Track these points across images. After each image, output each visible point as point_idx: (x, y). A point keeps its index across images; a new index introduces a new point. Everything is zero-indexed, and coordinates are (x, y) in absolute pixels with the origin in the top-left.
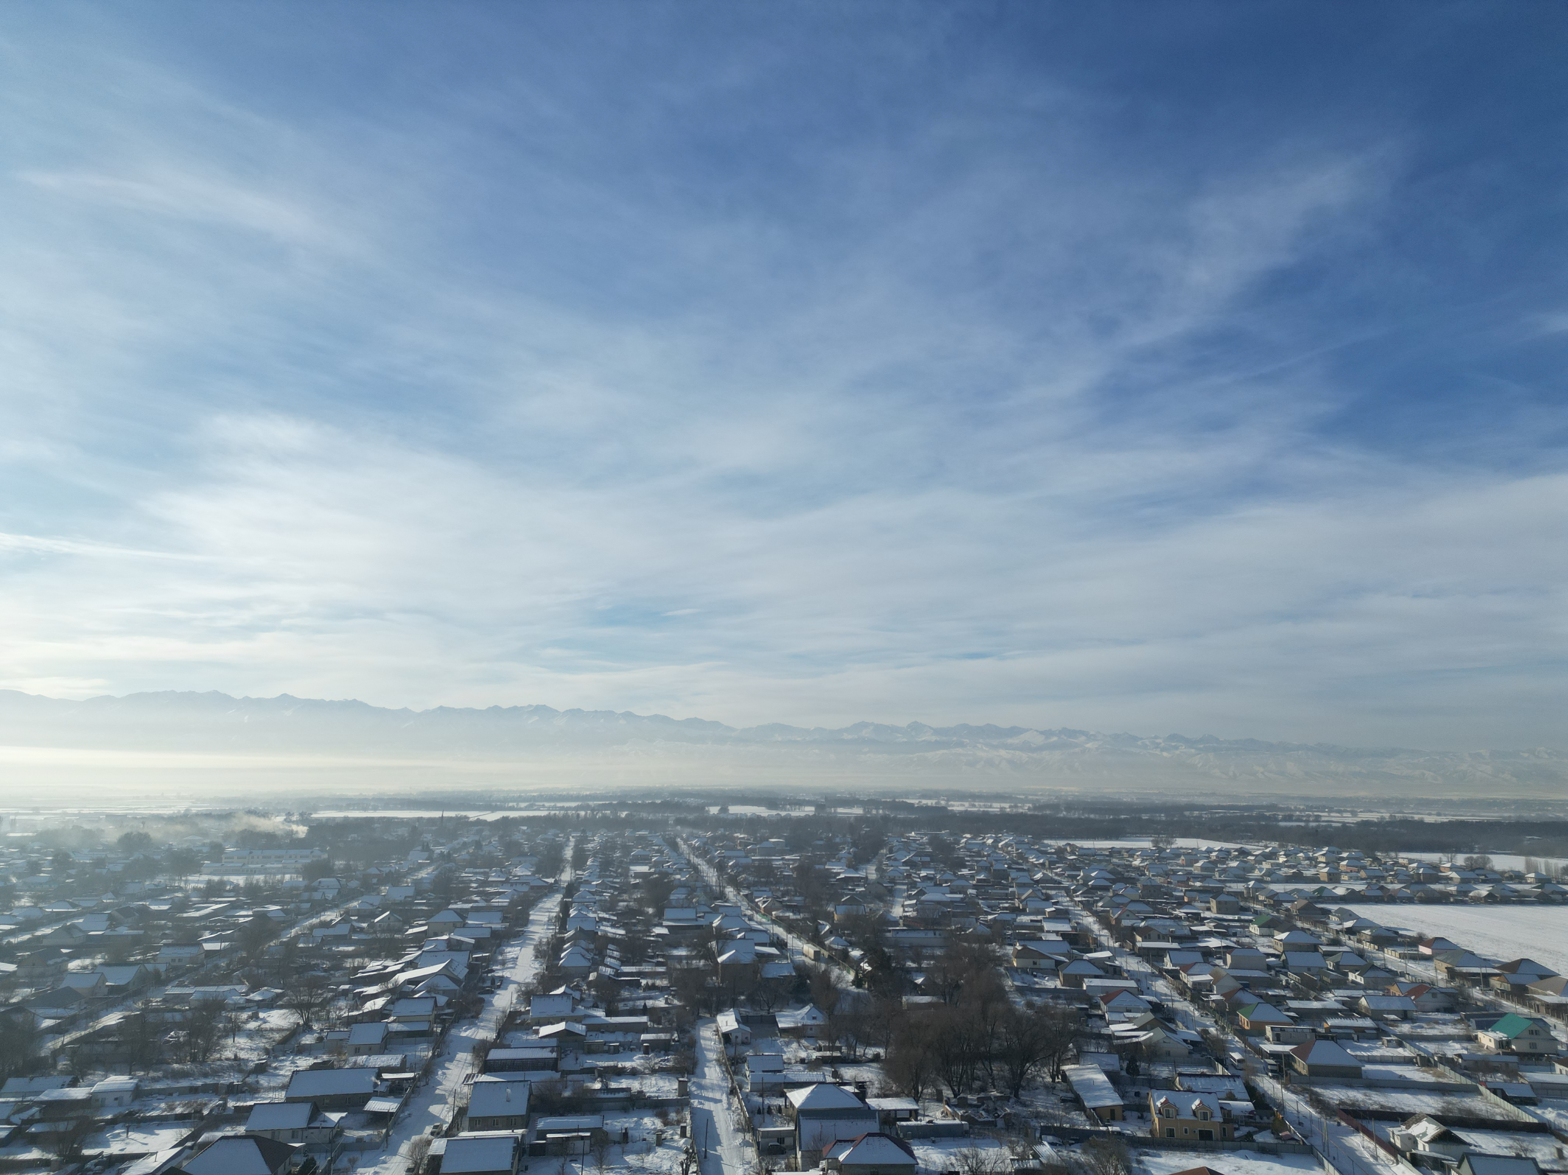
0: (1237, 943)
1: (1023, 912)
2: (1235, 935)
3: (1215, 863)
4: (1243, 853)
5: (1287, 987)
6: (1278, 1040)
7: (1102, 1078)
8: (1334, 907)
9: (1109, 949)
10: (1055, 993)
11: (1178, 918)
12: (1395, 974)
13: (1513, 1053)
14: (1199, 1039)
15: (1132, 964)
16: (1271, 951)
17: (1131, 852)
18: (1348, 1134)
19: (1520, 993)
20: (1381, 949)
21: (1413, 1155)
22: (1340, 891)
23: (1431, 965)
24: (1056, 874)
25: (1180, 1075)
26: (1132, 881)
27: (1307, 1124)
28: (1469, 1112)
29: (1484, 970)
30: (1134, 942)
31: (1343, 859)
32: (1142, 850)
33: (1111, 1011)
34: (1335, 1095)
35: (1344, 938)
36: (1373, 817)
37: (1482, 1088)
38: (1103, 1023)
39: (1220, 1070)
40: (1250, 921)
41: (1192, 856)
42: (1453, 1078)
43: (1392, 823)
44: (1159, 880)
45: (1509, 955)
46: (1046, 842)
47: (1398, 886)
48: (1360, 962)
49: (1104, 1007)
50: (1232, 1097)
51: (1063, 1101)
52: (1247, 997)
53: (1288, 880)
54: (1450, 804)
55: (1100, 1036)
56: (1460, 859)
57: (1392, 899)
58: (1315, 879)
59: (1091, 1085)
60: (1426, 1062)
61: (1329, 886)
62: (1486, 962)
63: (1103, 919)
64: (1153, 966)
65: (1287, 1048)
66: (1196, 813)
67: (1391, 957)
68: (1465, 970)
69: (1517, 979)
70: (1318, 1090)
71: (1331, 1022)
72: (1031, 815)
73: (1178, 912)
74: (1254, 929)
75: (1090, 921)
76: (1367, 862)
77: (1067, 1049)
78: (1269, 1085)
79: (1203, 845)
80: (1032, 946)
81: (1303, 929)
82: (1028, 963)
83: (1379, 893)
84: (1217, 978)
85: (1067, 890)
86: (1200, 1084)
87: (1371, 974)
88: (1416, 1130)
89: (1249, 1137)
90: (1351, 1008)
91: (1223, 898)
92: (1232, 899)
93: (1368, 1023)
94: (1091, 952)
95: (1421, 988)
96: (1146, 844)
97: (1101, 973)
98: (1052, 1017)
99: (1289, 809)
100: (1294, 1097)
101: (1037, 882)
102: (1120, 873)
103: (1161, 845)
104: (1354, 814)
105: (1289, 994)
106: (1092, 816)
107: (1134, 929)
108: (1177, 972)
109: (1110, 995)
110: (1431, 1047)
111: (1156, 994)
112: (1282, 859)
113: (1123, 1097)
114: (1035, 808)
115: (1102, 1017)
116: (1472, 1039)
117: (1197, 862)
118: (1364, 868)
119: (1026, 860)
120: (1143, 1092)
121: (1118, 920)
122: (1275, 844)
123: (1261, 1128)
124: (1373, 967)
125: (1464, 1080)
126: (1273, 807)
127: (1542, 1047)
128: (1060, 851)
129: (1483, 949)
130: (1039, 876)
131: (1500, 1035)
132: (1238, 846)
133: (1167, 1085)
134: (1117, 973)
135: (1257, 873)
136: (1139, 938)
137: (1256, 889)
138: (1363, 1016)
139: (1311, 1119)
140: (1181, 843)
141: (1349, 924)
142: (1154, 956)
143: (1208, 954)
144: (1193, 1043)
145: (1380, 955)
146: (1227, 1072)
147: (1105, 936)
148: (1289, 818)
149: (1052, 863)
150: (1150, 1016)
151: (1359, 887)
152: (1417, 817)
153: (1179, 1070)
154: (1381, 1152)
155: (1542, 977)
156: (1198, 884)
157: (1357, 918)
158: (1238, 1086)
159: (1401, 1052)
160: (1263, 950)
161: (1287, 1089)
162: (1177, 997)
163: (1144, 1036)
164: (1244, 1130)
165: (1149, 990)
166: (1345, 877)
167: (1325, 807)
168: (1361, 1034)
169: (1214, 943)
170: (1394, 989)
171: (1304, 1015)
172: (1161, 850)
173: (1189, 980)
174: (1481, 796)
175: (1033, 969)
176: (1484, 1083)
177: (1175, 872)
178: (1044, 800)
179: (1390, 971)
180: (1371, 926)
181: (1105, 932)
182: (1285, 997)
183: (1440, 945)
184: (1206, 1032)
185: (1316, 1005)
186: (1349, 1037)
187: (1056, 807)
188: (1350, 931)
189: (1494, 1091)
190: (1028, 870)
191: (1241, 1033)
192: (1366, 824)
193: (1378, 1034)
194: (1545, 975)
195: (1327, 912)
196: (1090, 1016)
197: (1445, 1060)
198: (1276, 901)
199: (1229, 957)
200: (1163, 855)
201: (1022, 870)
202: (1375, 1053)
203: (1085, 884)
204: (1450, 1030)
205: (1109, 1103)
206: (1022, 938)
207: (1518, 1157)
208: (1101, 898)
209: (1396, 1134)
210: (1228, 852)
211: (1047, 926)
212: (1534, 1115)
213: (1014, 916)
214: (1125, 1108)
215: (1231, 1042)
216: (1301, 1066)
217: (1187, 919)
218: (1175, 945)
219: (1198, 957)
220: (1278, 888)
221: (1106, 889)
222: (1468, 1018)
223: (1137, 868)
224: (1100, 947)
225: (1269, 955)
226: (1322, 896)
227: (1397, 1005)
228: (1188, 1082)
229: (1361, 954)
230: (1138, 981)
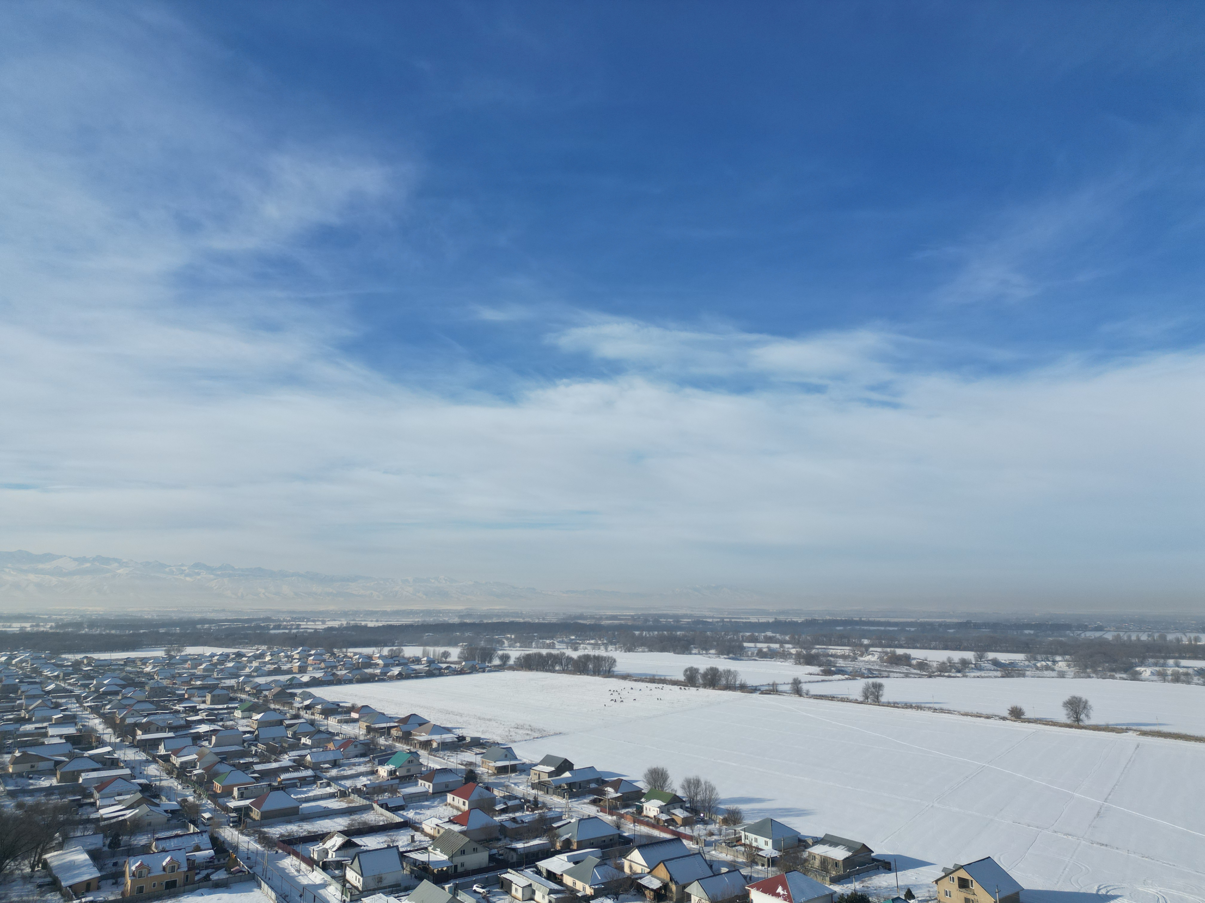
0: (223, 726)
1: (29, 721)
2: (222, 720)
3: (215, 665)
4: (239, 655)
5: (256, 755)
6: (242, 797)
7: (85, 857)
8: (299, 691)
9: (110, 744)
10: (49, 791)
11: (178, 712)
12: (333, 734)
13: (397, 777)
14: (178, 807)
15: (131, 755)
16: (248, 729)
17: (144, 661)
18: (283, 857)
19: (406, 737)
20: (326, 718)
21: (324, 863)
22: (305, 678)
23: (357, 725)
24: (70, 684)
25: (158, 839)
26: (142, 685)
27: (253, 858)
28: (365, 823)
29: (388, 725)
30: (134, 735)
31: (311, 655)
32: (155, 658)
33: (101, 798)
34: (276, 831)
35: (302, 713)
36: (335, 624)
37: (375, 806)
38: (94, 809)
39: (192, 828)
40: (236, 708)
41: (197, 660)
42: (358, 801)
43: (348, 628)
44: (165, 682)
45: (403, 713)
46: (63, 656)
47: (344, 672)
48: (311, 729)
49: (97, 795)
50: (198, 849)
51: (40, 886)
52: (223, 768)
53: (270, 673)
54: (385, 613)
55: (89, 821)
56: (386, 651)
57: (339, 681)
58: (289, 672)
59: (71, 867)
60: (343, 794)
61: (298, 676)
62: (391, 719)
63: (109, 720)
64: (148, 754)
65: (247, 802)
66: (206, 626)
67: (332, 723)
68: (377, 726)
69: (406, 728)
70: (266, 830)
71: (283, 776)
72: (53, 633)
73: (179, 707)
74: (238, 714)
75: (96, 723)
76: (327, 656)
77: (52, 839)
78: (229, 834)
79: (207, 651)
80: (32, 751)
81: (275, 710)
82: (25, 767)
83: (332, 678)
84: (201, 756)
85: (78, 698)
86: (173, 843)
87: (317, 737)
88: (329, 844)
89: (207, 878)
90: (299, 764)
91: (217, 692)
92: (225, 692)
93: (310, 773)
94: (92, 749)
95: (350, 741)
96: (160, 653)
97: (99, 766)
98: (43, 812)
99: (279, 620)
100: (246, 839)
101: (49, 693)
102: (131, 679)
103: (172, 653)
104: (323, 622)
105: (255, 760)
106: (113, 632)
107: (136, 725)
108: (169, 756)
109: (102, 785)
110: (348, 783)
111: (147, 777)
112: (268, 658)
113: (100, 870)
114: (57, 627)
115: (93, 804)
116: (374, 772)
117: (201, 665)
118: (324, 661)
119: (40, 674)
120: (120, 861)
121: (123, 719)
122: (264, 647)
123: (217, 869)
124: (320, 732)
125: (365, 802)
126: (268, 619)
127: (414, 770)
128: (77, 665)
129: (390, 711)
130: (51, 687)
131: (391, 767)
132: (236, 650)
133: (145, 850)
134: (114, 763)
135: (247, 670)
136: (139, 732)
137: (244, 683)
138: (306, 768)
139: (257, 853)
140: (190, 650)
141: (307, 702)
142: (149, 746)
143: (197, 738)
144: (173, 812)
145: (325, 722)
146: (197, 830)
147: (108, 735)
148: (278, 627)
149: (67, 675)
150: (139, 796)
151: (319, 675)
152: (363, 623)
153: (157, 836)
154: (304, 866)
155: (420, 725)
156: (199, 683)
157: (314, 697)
158: (205, 839)
159: (329, 790)
160: (241, 729)
161: (242, 833)
162: (165, 776)
163: (129, 814)
164: (204, 873)
165: (141, 775)
166: (310, 668)
167: (304, 618)
168: (304, 782)
169: (203, 728)
170: (331, 746)
171: (264, 774)
172: (171, 657)
173: (177, 761)
174: (404, 608)
175: (29, 773)
176: (376, 802)
177: (180, 675)
178: (68, 619)
179: (330, 733)
180: (321, 701)
181: (110, 730)
182: (252, 763)
183: (365, 710)
184: (185, 801)
185: (274, 765)
186: (294, 785)
187: (79, 625)
188: (308, 708)
189: (382, 806)
190: (41, 683)
191: (214, 797)
192: (331, 629)
193: (316, 779)
194: (422, 723)
195: (293, 695)
196: (81, 806)
197: (357, 791)
198: (258, 690)
199: (214, 738)
200: (173, 661)
201: (35, 683)
202: (311, 794)
203: (97, 690)
204: (362, 769)
205: (86, 877)
206: (22, 745)
207: (389, 847)
208: (110, 702)
209: (314, 851)
210: (228, 655)
211: (51, 731)
212: (402, 816)
213: (17, 726)
214: (100, 879)
215: (204, 805)
216: (256, 814)
217: (184, 712)
218: (171, 734)
219: (189, 741)
220: (261, 680)
221: (116, 693)
222: (374, 758)
223: (148, 674)
224: (101, 743)
225: (245, 733)
226: (294, 684)
227: (331, 757)
228: (162, 845)
229: (312, 723)
230: (132, 768)
